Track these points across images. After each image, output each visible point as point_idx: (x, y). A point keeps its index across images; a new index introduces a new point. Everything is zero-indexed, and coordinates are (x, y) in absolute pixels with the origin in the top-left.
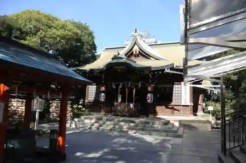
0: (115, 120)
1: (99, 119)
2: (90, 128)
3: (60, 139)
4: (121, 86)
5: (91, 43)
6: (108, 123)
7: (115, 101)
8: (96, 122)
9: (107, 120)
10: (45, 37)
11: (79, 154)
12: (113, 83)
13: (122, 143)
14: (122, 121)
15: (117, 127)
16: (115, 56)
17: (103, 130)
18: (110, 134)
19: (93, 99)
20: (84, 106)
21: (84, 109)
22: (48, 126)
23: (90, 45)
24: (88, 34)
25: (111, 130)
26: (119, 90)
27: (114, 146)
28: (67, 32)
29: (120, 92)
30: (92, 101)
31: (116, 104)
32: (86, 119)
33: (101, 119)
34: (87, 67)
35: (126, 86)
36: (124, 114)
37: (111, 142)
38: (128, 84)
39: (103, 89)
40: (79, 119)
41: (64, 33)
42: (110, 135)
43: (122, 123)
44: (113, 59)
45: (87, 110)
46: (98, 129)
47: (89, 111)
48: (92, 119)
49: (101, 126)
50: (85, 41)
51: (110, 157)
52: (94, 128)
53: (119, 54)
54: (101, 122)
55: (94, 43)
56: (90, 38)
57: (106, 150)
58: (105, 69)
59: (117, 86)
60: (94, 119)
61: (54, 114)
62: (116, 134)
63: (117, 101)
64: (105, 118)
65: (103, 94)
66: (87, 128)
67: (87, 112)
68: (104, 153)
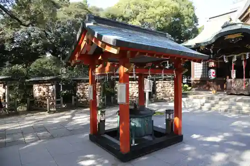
0: (230, 99)
1: (210, 99)
2: (201, 108)
3: (176, 120)
4: (235, 59)
5: (191, 15)
6: (221, 103)
7: (228, 77)
8: (206, 102)
9: (220, 99)
10: (145, 18)
11: (195, 136)
12: (224, 57)
13: (246, 127)
14: (239, 101)
15: (233, 107)
16: (226, 23)
17: (217, 111)
18: (225, 115)
19: (200, 77)
20: (190, 85)
21: (190, 88)
22: (157, 106)
23: (191, 18)
24: (187, 6)
25: (226, 111)
26: (233, 64)
27: (235, 130)
28: (165, 8)
29: (234, 66)
30: (198, 80)
31: (229, 80)
32: (195, 98)
33: (212, 98)
34: (192, 42)
35: (243, 58)
36: (241, 93)
37: (231, 125)
38: (245, 55)
39: (212, 64)
40: (188, 99)
41: (162, 10)
42: (226, 117)
43: (240, 104)
44: (223, 27)
45: (194, 89)
46: (210, 109)
47: (196, 90)
48: (201, 98)
49: (213, 106)
50: (184, 14)
51: (235, 143)
52: (205, 108)
53: (231, 20)
54: (213, 102)
55: (194, 14)
56: (190, 10)
57: (227, 134)
58: (214, 41)
59: (230, 59)
60: (204, 98)
61: (161, 93)
62: (234, 115)
63: (230, 78)
64: (217, 97)
65: (212, 71)
66: (197, 108)
67: (194, 91)
68: (225, 137)
